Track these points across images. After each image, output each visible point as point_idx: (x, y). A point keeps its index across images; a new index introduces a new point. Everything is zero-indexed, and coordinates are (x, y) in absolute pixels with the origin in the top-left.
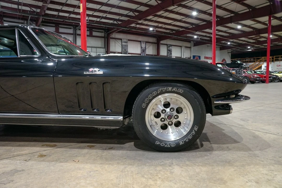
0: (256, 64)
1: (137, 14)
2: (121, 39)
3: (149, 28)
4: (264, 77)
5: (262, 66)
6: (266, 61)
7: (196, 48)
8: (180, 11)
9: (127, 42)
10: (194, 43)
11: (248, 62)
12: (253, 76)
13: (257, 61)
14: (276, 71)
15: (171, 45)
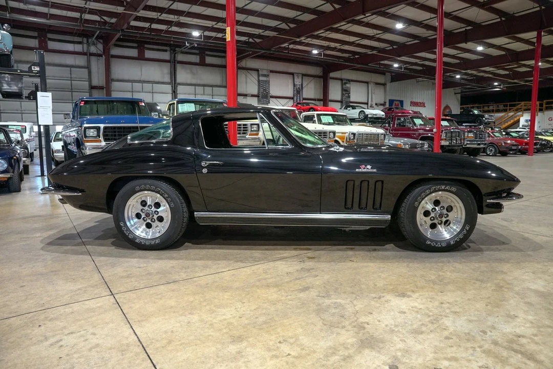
0: (508, 116)
1: (292, 26)
2: (258, 70)
3: (312, 50)
4: (524, 144)
5: (519, 119)
6: (528, 110)
7: (396, 84)
8: (372, 22)
9: (268, 75)
10: (391, 75)
11: (493, 111)
12: (505, 143)
13: (510, 109)
14: (547, 132)
15: (349, 81)
